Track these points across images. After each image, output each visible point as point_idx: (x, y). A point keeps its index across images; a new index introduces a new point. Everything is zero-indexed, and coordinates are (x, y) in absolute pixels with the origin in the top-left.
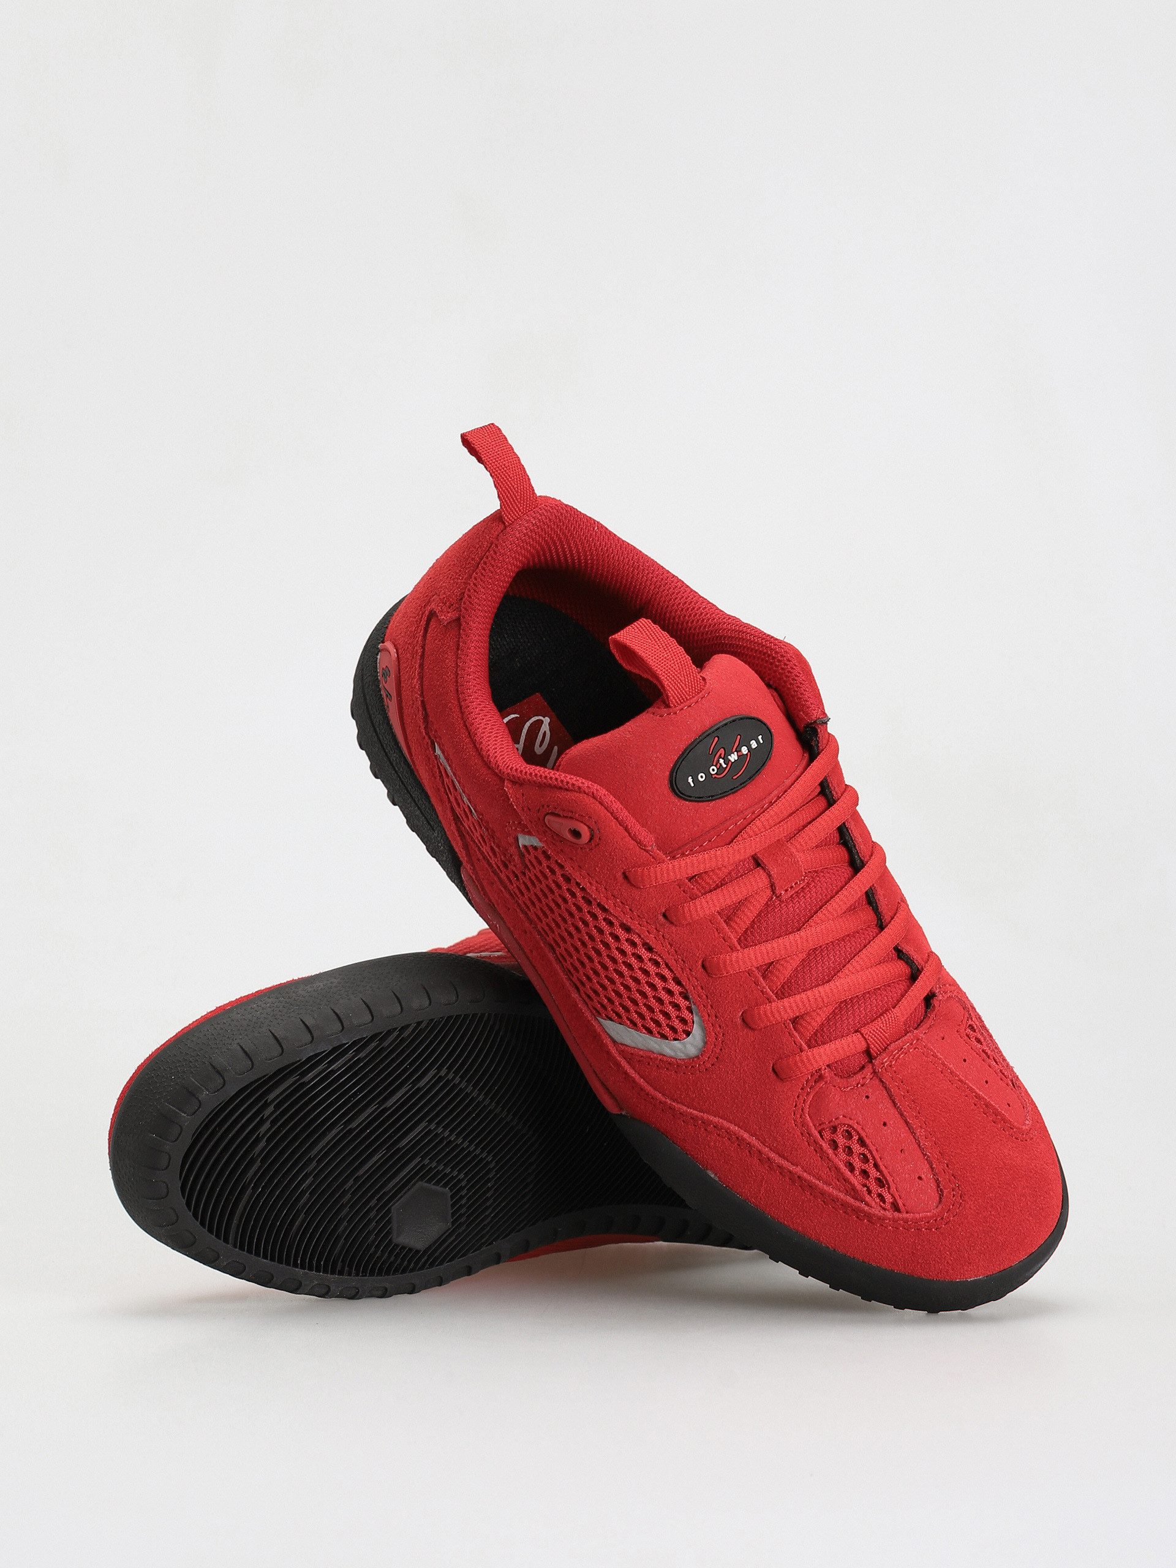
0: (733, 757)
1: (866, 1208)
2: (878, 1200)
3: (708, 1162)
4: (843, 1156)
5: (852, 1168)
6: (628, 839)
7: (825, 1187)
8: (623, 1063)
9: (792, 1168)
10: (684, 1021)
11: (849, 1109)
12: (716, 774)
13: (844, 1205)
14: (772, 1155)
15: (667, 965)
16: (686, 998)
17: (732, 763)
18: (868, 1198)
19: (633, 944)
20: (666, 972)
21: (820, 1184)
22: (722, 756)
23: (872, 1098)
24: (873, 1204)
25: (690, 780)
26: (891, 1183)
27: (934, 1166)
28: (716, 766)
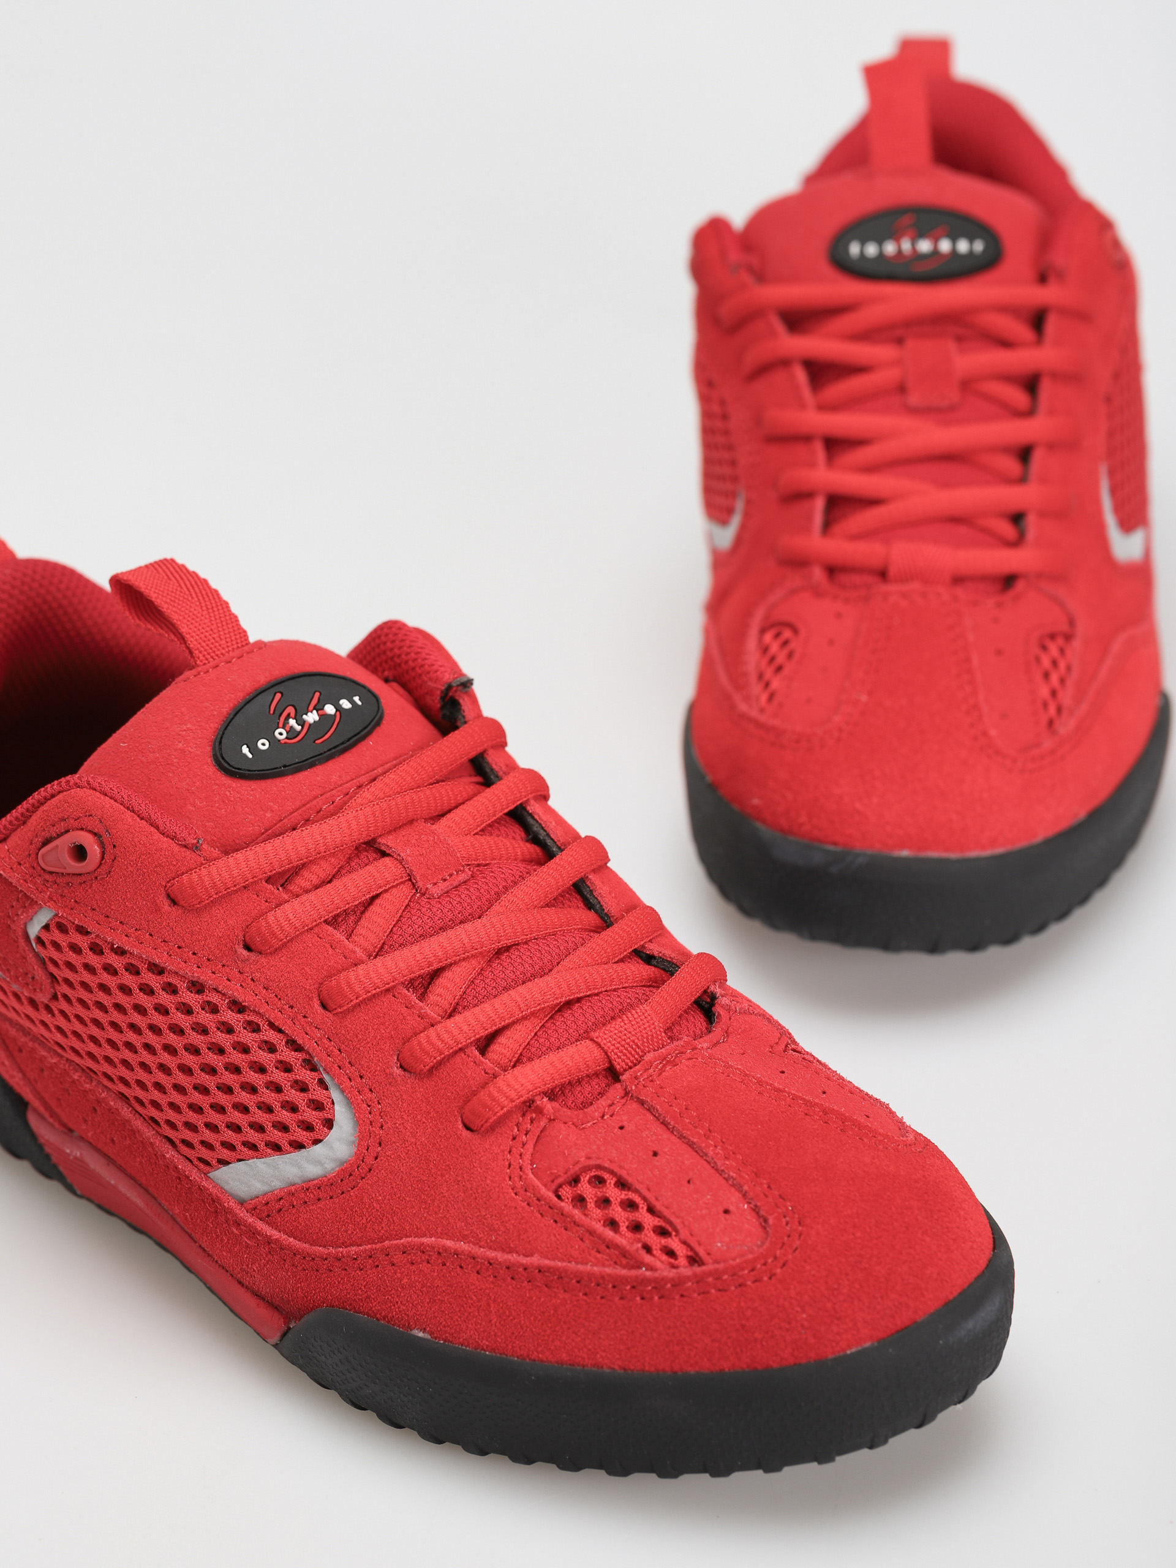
0: (312, 717)
1: (648, 1273)
2: (664, 1257)
3: (408, 1315)
4: (597, 1213)
5: (613, 1224)
6: (157, 835)
7: (581, 1267)
8: (261, 1226)
9: (524, 1260)
10: (318, 1106)
11: (594, 1147)
12: (287, 738)
13: (617, 1283)
14: (491, 1254)
15: (271, 1025)
16: (314, 1069)
17: (310, 725)
18: (648, 1258)
19: (214, 1009)
20: (271, 1036)
21: (572, 1266)
22: (293, 715)
23: (630, 1127)
24: (658, 1264)
25: (245, 750)
26: (679, 1227)
27: (746, 1188)
28: (283, 727)
